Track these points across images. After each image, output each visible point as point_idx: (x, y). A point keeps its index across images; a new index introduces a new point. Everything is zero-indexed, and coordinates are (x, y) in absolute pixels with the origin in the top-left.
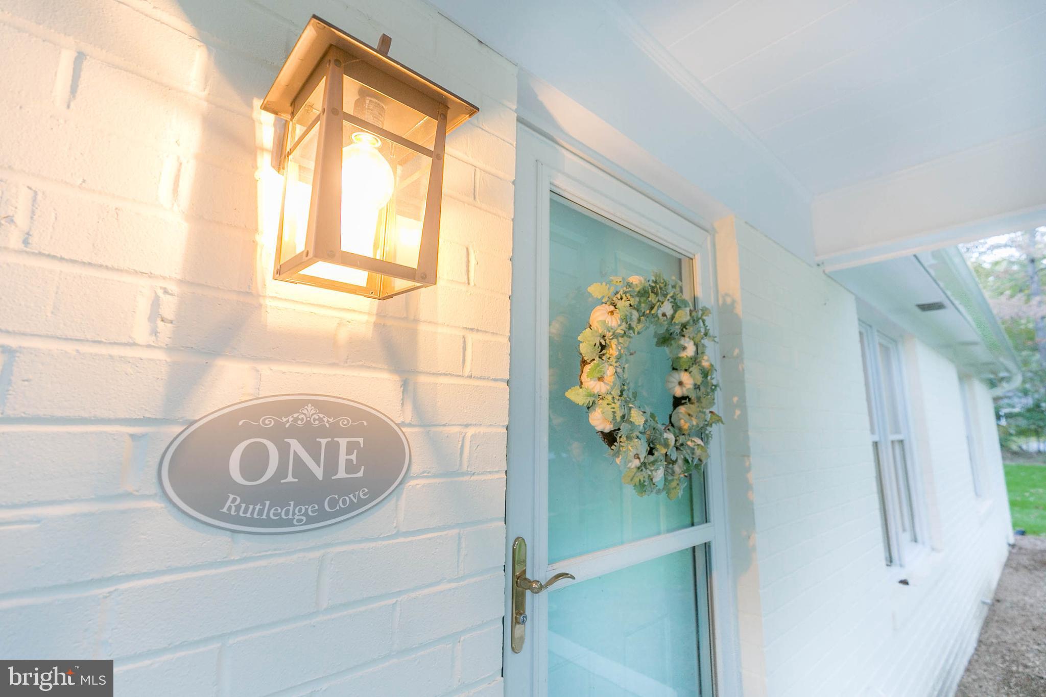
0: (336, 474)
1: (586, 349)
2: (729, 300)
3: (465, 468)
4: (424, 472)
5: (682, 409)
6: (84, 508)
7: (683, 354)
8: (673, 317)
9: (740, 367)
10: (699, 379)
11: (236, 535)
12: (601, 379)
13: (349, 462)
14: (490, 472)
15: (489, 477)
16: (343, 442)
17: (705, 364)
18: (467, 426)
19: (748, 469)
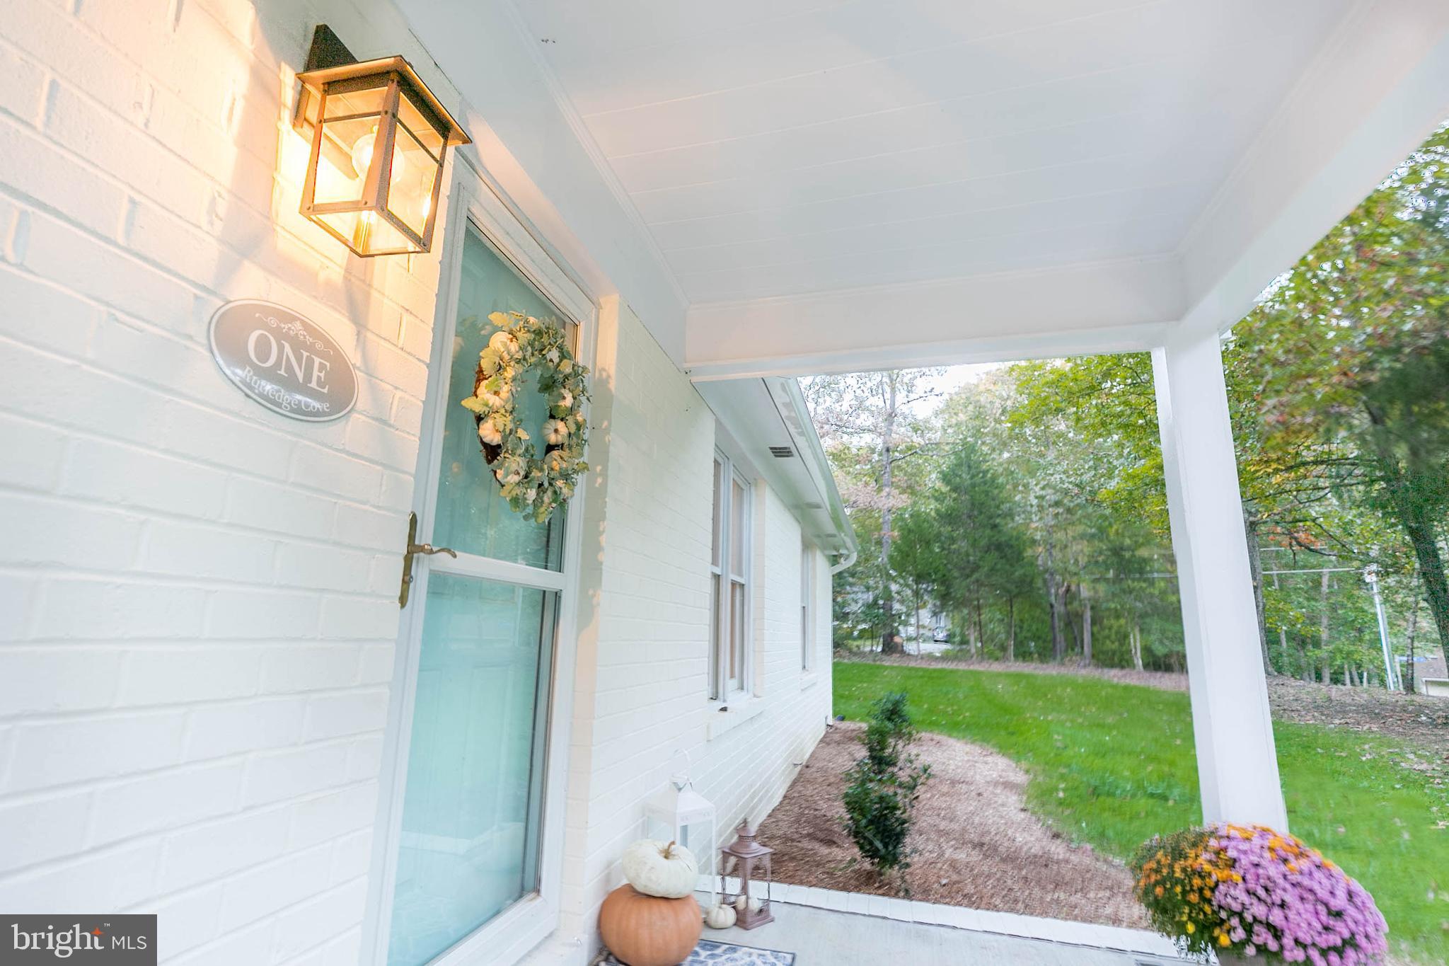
0: (310, 383)
1: (486, 365)
2: (604, 374)
3: (392, 422)
4: (365, 411)
5: (555, 453)
6: (165, 334)
7: (562, 403)
8: (558, 365)
9: (607, 439)
10: (573, 429)
11: (248, 399)
12: (496, 393)
13: (319, 377)
14: (408, 433)
15: (406, 435)
16: (317, 361)
17: (580, 419)
18: (396, 388)
19: (601, 533)
